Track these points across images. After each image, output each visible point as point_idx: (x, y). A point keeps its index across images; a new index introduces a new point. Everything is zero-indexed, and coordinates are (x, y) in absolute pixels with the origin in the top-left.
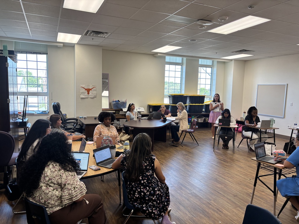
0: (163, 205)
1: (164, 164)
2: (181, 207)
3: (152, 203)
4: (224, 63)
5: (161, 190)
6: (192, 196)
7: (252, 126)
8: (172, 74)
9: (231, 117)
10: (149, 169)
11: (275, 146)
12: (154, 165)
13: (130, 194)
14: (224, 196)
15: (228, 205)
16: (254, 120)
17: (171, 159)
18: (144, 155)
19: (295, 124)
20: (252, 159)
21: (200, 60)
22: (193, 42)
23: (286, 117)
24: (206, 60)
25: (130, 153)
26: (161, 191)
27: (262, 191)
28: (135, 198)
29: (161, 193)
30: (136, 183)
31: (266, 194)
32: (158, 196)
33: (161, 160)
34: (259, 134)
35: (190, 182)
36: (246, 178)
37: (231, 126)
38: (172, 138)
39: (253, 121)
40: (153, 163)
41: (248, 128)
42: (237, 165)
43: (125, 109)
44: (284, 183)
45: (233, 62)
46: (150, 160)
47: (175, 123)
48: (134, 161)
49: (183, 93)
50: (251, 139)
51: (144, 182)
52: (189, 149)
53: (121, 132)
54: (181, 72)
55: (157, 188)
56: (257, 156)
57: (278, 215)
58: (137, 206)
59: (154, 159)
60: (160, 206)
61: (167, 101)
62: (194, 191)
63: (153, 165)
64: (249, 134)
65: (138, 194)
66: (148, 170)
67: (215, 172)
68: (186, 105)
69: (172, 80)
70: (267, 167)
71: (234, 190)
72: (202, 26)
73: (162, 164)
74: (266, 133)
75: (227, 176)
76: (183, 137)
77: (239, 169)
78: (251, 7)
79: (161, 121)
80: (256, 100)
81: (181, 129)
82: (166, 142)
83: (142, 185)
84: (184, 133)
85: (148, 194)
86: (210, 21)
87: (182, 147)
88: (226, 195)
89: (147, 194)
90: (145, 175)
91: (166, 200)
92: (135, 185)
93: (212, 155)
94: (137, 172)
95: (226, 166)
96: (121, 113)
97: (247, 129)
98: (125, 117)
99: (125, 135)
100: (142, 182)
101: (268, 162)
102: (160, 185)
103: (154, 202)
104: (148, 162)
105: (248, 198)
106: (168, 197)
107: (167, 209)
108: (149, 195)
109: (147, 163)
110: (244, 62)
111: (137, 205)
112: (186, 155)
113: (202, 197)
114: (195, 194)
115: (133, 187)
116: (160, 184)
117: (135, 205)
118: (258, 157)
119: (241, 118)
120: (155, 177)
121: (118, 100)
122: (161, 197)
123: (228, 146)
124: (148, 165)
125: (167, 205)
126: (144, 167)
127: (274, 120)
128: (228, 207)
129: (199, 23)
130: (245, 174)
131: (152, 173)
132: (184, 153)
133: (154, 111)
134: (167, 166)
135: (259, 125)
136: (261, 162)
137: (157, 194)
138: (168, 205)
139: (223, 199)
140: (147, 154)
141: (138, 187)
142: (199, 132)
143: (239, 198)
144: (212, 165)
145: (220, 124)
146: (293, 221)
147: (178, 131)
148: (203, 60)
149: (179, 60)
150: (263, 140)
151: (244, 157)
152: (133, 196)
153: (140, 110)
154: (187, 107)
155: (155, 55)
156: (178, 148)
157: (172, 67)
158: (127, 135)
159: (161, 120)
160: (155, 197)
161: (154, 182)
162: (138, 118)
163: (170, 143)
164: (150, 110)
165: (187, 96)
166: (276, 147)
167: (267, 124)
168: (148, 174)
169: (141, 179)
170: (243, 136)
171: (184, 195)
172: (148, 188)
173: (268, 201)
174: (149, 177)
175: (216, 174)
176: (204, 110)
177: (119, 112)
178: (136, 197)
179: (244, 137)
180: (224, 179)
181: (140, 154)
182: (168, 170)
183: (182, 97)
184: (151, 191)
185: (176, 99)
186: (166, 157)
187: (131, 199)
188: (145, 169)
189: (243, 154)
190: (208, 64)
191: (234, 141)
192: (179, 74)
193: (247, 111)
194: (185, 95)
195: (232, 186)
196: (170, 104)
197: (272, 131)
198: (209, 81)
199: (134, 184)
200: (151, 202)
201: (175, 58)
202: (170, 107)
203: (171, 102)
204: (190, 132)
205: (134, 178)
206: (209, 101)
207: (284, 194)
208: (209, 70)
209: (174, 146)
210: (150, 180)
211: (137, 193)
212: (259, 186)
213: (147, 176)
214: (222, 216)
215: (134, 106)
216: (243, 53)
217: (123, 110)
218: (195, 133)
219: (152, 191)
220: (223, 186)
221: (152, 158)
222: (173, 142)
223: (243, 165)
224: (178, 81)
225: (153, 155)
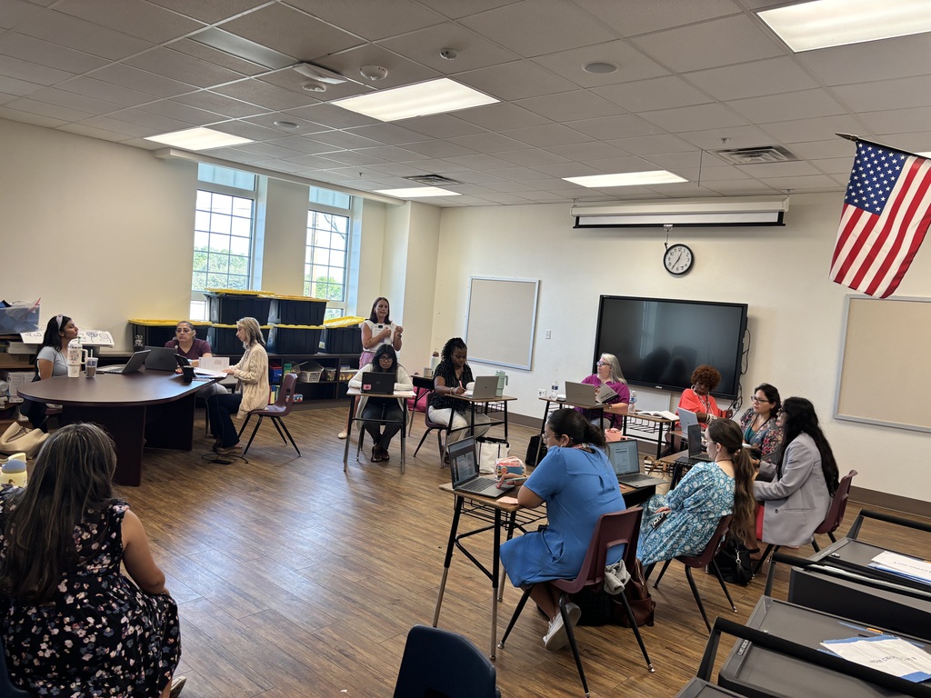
0: (152, 672)
1: (175, 525)
2: (224, 667)
3: (108, 670)
4: (385, 207)
5: (145, 619)
6: (265, 621)
7: (453, 393)
8: (221, 224)
9: (400, 369)
10: (99, 552)
11: (508, 446)
12: (119, 535)
13: (17, 650)
14: (364, 607)
15: (373, 634)
16: (458, 377)
17: (203, 507)
18: (80, 500)
19: (553, 387)
20: (443, 489)
21: (313, 189)
22: (288, 129)
23: (535, 368)
24: (330, 192)
25: (20, 499)
26: (142, 624)
27: (467, 578)
28: (36, 662)
29: (145, 630)
30: (44, 607)
31: (478, 583)
32: (130, 644)
33: (167, 513)
34: (469, 413)
35: (264, 575)
36: (428, 545)
37: (395, 393)
38: (214, 437)
39: (456, 379)
40: (118, 529)
41: (443, 398)
42: (408, 509)
43: (33, 333)
44: (519, 550)
45: (409, 206)
46: (105, 520)
47: (227, 386)
48: (38, 525)
49: (257, 288)
50: (449, 430)
51: (77, 601)
52: (269, 469)
53: (10, 422)
54: (252, 219)
55: (130, 614)
56: (455, 478)
57: (503, 641)
58: (44, 691)
59: (122, 515)
60: (138, 678)
61: (200, 313)
62: (274, 606)
63: (114, 535)
64: (442, 415)
65: (49, 648)
66: (93, 557)
67: (345, 535)
68: (264, 327)
69: (219, 244)
70: (480, 507)
71: (392, 584)
72: (314, 84)
73: (171, 527)
74: (486, 410)
75: (377, 543)
76: (249, 430)
77: (413, 520)
78: (447, 53)
79: (176, 380)
80: (466, 320)
81: (245, 406)
82: (191, 450)
83: (70, 610)
84: (255, 418)
85: (93, 639)
86: (336, 72)
87: (247, 463)
88: (368, 605)
89: (86, 641)
90: (80, 573)
91: (166, 650)
92: (39, 614)
93: (339, 484)
94: (51, 565)
95: (379, 512)
96: (13, 348)
97: (441, 401)
98: (33, 366)
99: (28, 430)
100: (70, 600)
101: (481, 493)
102: (141, 603)
103: (116, 665)
104: (95, 526)
105: (428, 603)
106: (172, 641)
107: (166, 682)
108: (97, 644)
109: (90, 532)
110: (439, 210)
111: (44, 686)
112: (257, 489)
113: (296, 620)
114: (274, 612)
115: (29, 623)
116: (143, 599)
117: (38, 689)
118: (457, 482)
119: (426, 370)
120: (125, 579)
121: (4, 302)
122: (145, 642)
123: (386, 453)
124: (94, 538)
125: (165, 669)
126: (79, 548)
127: (507, 377)
128: (372, 638)
129: (302, 70)
130: (429, 533)
131: (109, 565)
132: (251, 481)
133: (151, 344)
134: (187, 530)
135: (470, 390)
136: (465, 495)
137: (129, 637)
138: (172, 665)
139: (361, 617)
140: (93, 499)
141: (51, 620)
142: (305, 415)
143: (406, 607)
144: (337, 513)
145: (365, 388)
146: (537, 650)
147: (236, 411)
148: (322, 190)
149: (244, 180)
150: (478, 431)
151: (429, 484)
152: (30, 657)
153: (96, 341)
154: (271, 333)
155: (158, 152)
156: (230, 469)
157: (222, 201)
158: (38, 430)
159: (176, 376)
160: (119, 646)
161: (117, 594)
162: (83, 367)
163: (205, 451)
164: (134, 340)
165: (271, 299)
166: (508, 449)
167: (491, 386)
168: (96, 569)
169: (63, 588)
170: (428, 420)
171: (236, 621)
172: (91, 620)
173: (482, 605)
174: (100, 579)
175: (346, 543)
176: (322, 345)
177: (8, 344)
178: (42, 659)
179: (432, 425)
180: (367, 556)
181: (63, 499)
182: (190, 544)
183: (253, 299)
184: (104, 627)
185: (231, 305)
186: (186, 502)
187: (20, 670)
188: (82, 553)
189: (426, 474)
190: (337, 205)
191: (403, 436)
192: (243, 227)
193: (440, 351)
194: (264, 296)
195: (388, 574)
196: (210, 323)
197: (500, 407)
198: (338, 259)
199: (34, 610)
200: (103, 669)
201: (230, 171)
202: (210, 331)
203: (216, 317)
204: (273, 416)
205: (36, 588)
206: (339, 317)
207: (519, 579)
208: (341, 222)
209: (217, 462)
210: (102, 591)
211: (47, 643)
212: (461, 564)
213: (91, 577)
214: (350, 670)
215: (72, 326)
216: (435, 183)
217: (21, 340)
218: (291, 418)
219: (108, 629)
220: (362, 578)
221: (113, 511)
222: (215, 450)
223: (423, 508)
224: (241, 247)
225: (119, 499)
